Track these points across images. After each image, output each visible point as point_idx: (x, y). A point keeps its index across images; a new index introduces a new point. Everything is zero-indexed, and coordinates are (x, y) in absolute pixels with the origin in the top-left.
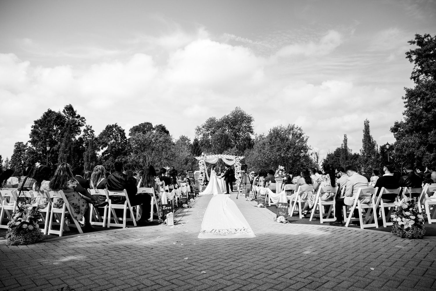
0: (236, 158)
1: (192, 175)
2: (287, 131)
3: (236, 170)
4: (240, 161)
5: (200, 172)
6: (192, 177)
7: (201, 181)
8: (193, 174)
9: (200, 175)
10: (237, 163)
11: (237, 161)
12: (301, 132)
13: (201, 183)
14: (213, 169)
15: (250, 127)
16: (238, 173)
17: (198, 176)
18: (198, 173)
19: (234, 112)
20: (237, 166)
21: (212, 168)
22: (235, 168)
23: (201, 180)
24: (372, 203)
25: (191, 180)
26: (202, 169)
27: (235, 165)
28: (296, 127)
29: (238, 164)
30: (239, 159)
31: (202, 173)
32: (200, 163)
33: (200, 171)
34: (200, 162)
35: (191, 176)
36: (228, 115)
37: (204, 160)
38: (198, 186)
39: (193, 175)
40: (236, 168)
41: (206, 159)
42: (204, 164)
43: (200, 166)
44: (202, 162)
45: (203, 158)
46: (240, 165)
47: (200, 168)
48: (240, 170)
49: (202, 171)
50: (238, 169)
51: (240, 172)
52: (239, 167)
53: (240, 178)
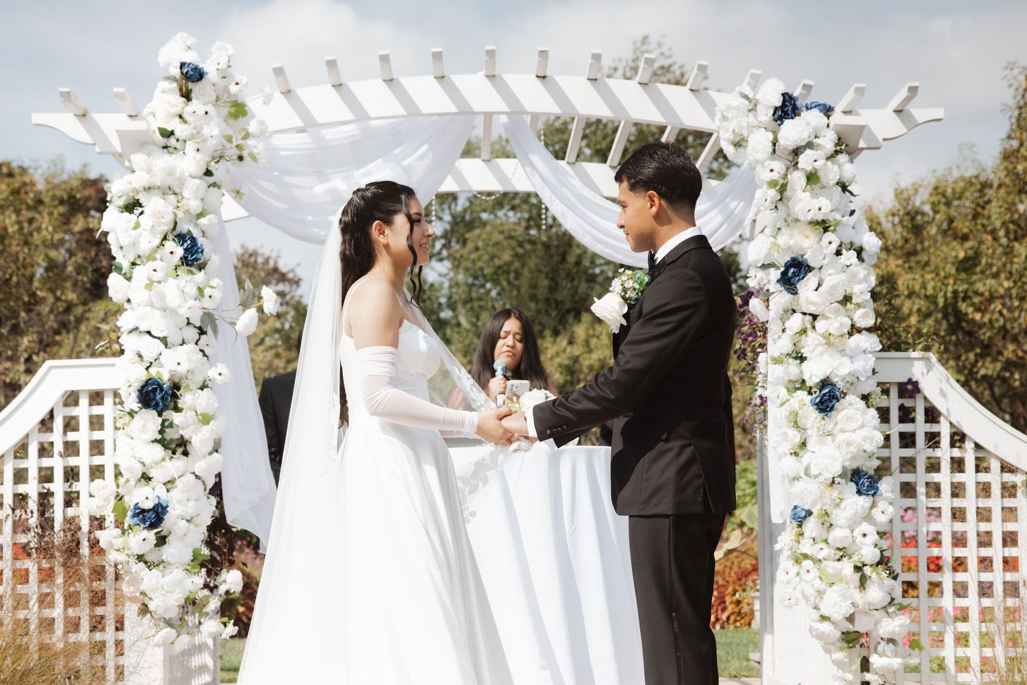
3: (778, 344)
7: (141, 539)
10: (808, 203)
11: (797, 179)
13: (150, 579)
16: (827, 397)
17: (106, 460)
18: (97, 397)
20: (794, 272)
22: (773, 308)
23: (154, 517)
26: (159, 325)
27: (756, 248)
29: (824, 226)
30: (842, 145)
32: (132, 206)
33: (127, 360)
34: (119, 190)
37: (189, 163)
38: (97, 624)
40: (781, 298)
41: (247, 136)
42: (193, 240)
43: (122, 259)
44: (168, 191)
45: (171, 116)
46: (864, 255)
47: (129, 301)
48: (850, 334)
49: (155, 355)
50: (814, 327)
51: (853, 381)
52: (833, 288)
53: (864, 481)
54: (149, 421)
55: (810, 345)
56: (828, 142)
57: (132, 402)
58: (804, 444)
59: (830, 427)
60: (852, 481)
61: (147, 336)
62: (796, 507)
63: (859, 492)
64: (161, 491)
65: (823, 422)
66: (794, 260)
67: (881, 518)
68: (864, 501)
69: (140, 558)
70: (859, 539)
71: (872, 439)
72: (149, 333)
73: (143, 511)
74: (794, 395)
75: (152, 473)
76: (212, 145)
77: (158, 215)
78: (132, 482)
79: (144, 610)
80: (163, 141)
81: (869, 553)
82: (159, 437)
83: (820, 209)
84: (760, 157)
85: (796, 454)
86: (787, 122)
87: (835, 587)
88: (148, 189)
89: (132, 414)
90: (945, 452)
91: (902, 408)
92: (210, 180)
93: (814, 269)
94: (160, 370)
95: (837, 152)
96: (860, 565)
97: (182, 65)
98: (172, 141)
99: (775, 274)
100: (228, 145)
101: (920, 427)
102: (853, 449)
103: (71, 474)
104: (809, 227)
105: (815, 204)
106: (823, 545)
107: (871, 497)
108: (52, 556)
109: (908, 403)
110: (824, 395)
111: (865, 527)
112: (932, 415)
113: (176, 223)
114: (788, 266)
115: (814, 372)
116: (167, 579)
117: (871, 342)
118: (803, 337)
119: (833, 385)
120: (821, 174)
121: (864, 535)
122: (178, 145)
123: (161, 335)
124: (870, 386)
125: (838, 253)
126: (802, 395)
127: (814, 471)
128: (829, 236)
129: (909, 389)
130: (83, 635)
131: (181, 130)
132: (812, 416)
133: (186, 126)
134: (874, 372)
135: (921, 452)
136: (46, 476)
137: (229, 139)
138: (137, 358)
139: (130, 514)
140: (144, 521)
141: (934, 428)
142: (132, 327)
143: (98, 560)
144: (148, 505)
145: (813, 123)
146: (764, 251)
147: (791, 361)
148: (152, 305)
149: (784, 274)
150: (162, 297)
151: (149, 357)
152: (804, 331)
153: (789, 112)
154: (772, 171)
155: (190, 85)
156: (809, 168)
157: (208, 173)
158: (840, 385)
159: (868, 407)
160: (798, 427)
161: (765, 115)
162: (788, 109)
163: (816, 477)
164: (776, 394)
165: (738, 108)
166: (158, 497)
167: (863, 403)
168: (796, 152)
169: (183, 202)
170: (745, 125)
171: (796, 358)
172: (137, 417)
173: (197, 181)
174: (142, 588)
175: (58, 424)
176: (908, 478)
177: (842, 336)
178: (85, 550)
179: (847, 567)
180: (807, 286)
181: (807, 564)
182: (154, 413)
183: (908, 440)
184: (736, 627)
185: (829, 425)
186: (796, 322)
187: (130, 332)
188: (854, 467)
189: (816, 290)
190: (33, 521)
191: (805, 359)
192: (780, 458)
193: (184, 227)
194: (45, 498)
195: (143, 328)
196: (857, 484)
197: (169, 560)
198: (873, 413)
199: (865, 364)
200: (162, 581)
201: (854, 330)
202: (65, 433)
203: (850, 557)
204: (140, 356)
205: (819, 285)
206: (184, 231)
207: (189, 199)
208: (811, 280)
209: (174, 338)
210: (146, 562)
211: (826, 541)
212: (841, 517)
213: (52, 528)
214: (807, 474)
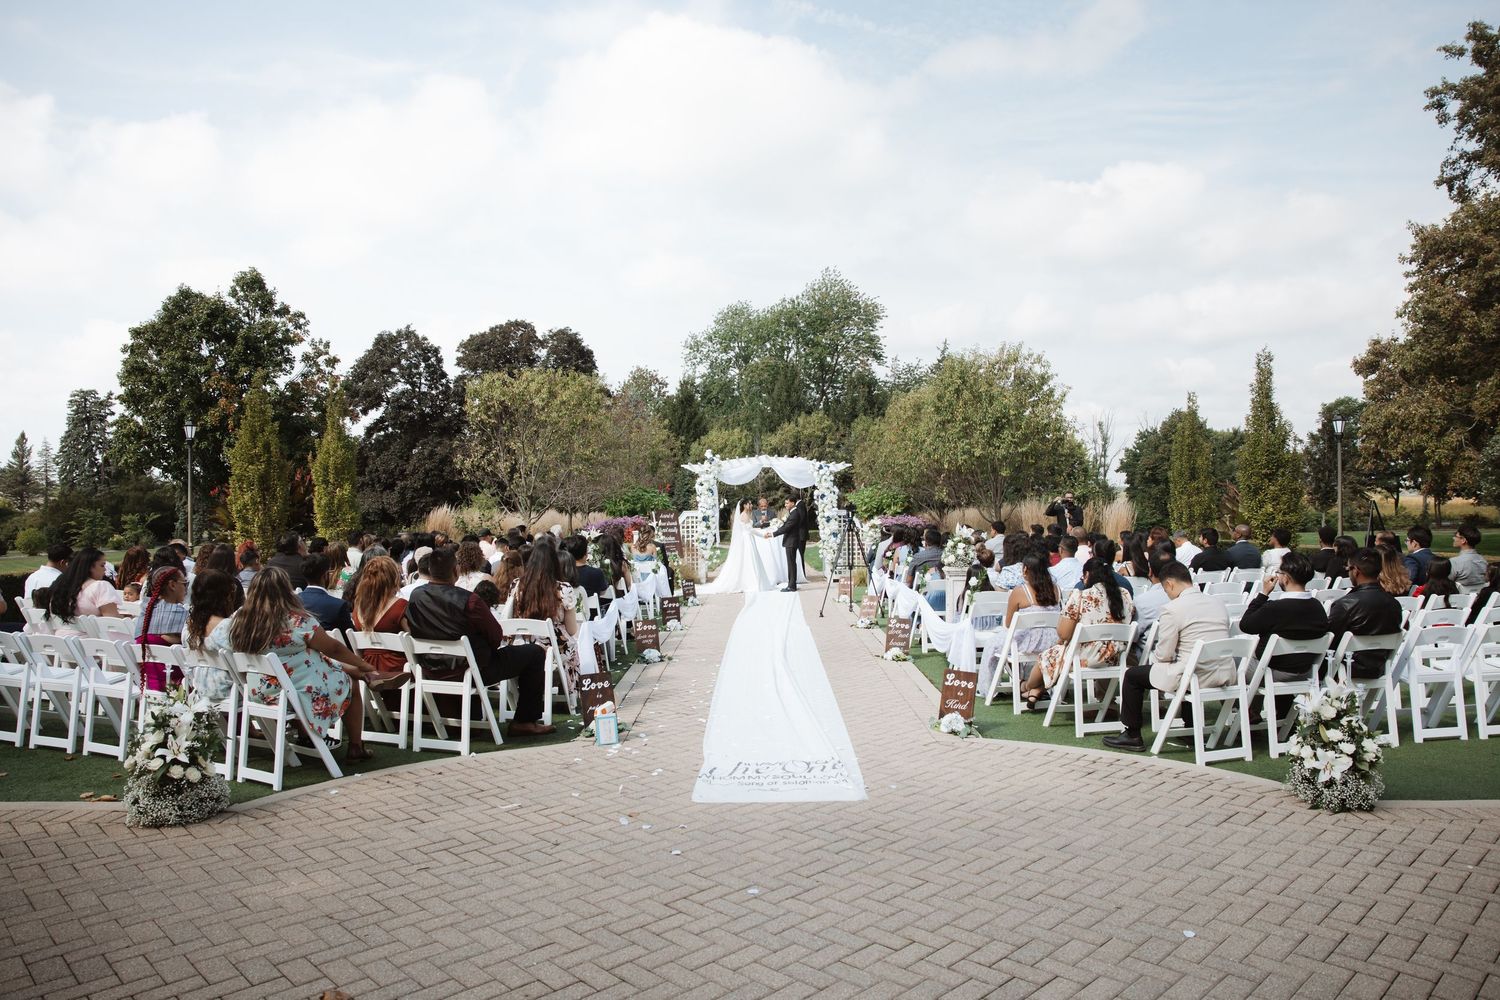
0: (821, 468)
1: (672, 527)
2: (997, 366)
4: (832, 478)
5: (699, 514)
6: (673, 534)
7: (703, 545)
8: (675, 524)
9: (701, 527)
10: (824, 484)
11: (823, 480)
12: (1043, 370)
13: (704, 552)
14: (742, 510)
15: (872, 340)
16: (828, 520)
17: (694, 530)
18: (692, 518)
19: (816, 287)
20: (823, 496)
21: (738, 507)
23: (705, 541)
24: (1236, 683)
25: (670, 544)
28: (1025, 352)
29: (828, 488)
30: (831, 473)
31: (705, 519)
32: (701, 484)
33: (700, 511)
34: (698, 481)
35: (671, 530)
36: (797, 298)
37: (712, 476)
38: (693, 560)
39: (678, 527)
42: (713, 490)
43: (699, 494)
44: (708, 481)
45: (708, 467)
46: (835, 493)
47: (700, 502)
50: (826, 506)
51: (834, 516)
52: (830, 500)
53: (835, 535)
54: (704, 523)
56: (828, 474)
57: (700, 519)
61: (704, 508)
65: (829, 524)
66: (823, 494)
69: (703, 548)
76: (716, 473)
77: (706, 486)
84: (816, 476)
86: (821, 470)
88: (704, 482)
92: (716, 479)
93: (826, 496)
104: (825, 488)
105: (826, 485)
113: (709, 487)
115: (826, 515)
117: (837, 509)
118: (825, 508)
119: (829, 517)
123: (707, 508)
124: (837, 517)
125: (831, 493)
128: (830, 490)
131: (710, 470)
132: (827, 523)
134: (838, 515)
137: (718, 472)
138: (702, 512)
140: (703, 541)
142: (702, 506)
145: (826, 470)
148: (704, 503)
149: (821, 497)
150: (707, 501)
154: (818, 479)
157: (714, 477)
158: (832, 517)
167: (835, 521)
168: (822, 475)
169: (710, 483)
173: (714, 480)
175: (686, 523)
177: (832, 508)
180: (825, 499)
187: (700, 508)
188: (833, 532)
197: (708, 548)
198: (837, 522)
199: (835, 513)
201: (834, 507)
205: (827, 499)
206: (711, 488)
207: (712, 483)
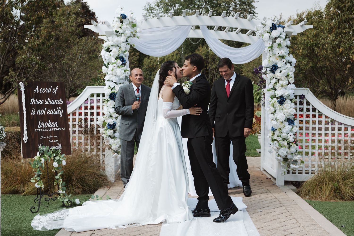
3: (269, 86)
4: (289, 43)
5: (106, 90)
7: (110, 132)
10: (278, 52)
11: (275, 45)
13: (112, 141)
16: (282, 100)
17: (101, 111)
18: (98, 95)
20: (274, 68)
22: (268, 77)
23: (112, 127)
26: (115, 79)
27: (265, 63)
29: (282, 57)
30: (287, 36)
32: (109, 50)
33: (106, 87)
34: (105, 45)
37: (122, 39)
40: (270, 75)
41: (136, 32)
42: (123, 58)
43: (106, 63)
44: (117, 46)
45: (118, 27)
46: (292, 64)
47: (107, 73)
48: (288, 84)
49: (113, 87)
50: (278, 82)
51: (289, 96)
52: (284, 73)
53: (290, 121)
54: (112, 103)
55: (278, 86)
56: (283, 36)
57: (107, 98)
58: (275, 111)
59: (282, 108)
60: (287, 121)
61: (112, 82)
62: (272, 127)
63: (289, 124)
64: (114, 120)
65: (280, 107)
66: (274, 65)
67: (295, 131)
68: (290, 127)
69: (109, 136)
70: (289, 137)
71: (293, 111)
72: (112, 81)
73: (110, 125)
74: (273, 99)
75: (112, 115)
76: (129, 35)
77: (115, 52)
78: (107, 117)
79: (110, 148)
80: (116, 34)
81: (292, 140)
82: (114, 107)
83: (281, 53)
84: (266, 40)
85: (273, 113)
86: (273, 31)
87: (282, 148)
88: (112, 46)
89: (108, 101)
90: (311, 113)
91: (300, 101)
92: (127, 43)
93: (279, 67)
94: (115, 90)
95: (286, 38)
96: (289, 143)
97: (121, 15)
98: (118, 34)
99: (269, 69)
100: (132, 34)
101: (305, 106)
102: (288, 114)
103: (92, 114)
104: (278, 57)
105: (280, 52)
106: (279, 137)
107: (292, 126)
108: (88, 134)
109: (302, 100)
110: (281, 100)
111: (290, 134)
112: (308, 103)
113: (119, 54)
114: (273, 67)
115: (279, 93)
116: (116, 141)
117: (293, 86)
118: (276, 85)
119: (283, 97)
120: (282, 44)
121: (290, 136)
122: (120, 35)
123: (115, 82)
124: (293, 97)
125: (286, 64)
126: (275, 99)
127: (278, 119)
128: (283, 60)
129: (302, 97)
130: (95, 153)
131: (121, 31)
132: (277, 105)
133: (121, 30)
134: (294, 94)
135: (304, 113)
136: (86, 114)
137: (132, 32)
138: (109, 87)
139: (107, 125)
140: (110, 127)
141: (308, 107)
142: (108, 80)
143: (99, 135)
144: (112, 124)
145: (280, 31)
146: (267, 64)
147: (272, 90)
148: (113, 74)
149: (271, 69)
150: (116, 73)
151: (112, 87)
152: (276, 83)
153: (274, 28)
154: (269, 44)
155: (123, 20)
156: (279, 43)
157: (127, 41)
158: (285, 97)
159: (292, 102)
160: (274, 107)
161: (268, 29)
162: (274, 27)
163: (278, 120)
164: (268, 99)
165: (261, 27)
166: (114, 121)
167: (290, 102)
168: (276, 38)
169: (121, 49)
170: (263, 31)
171: (274, 90)
172: (109, 102)
173: (124, 43)
174: (110, 143)
175: (89, 101)
176: (301, 119)
177: (286, 85)
178: (95, 133)
179: (285, 143)
180: (277, 72)
181: (276, 142)
182: (113, 101)
183: (301, 110)
184: (251, 134)
185: (282, 107)
186: (274, 81)
187: (107, 81)
188: (288, 118)
189: (280, 73)
190: (83, 126)
191: (276, 90)
192: (269, 114)
193: (121, 55)
194: (86, 119)
195: (111, 80)
196: (289, 122)
197: (116, 137)
198: (293, 104)
199: (291, 92)
200: (115, 142)
201: (289, 83)
202: (91, 104)
203: (286, 141)
204: (110, 86)
205: (281, 72)
206: (121, 56)
207: (122, 48)
208: (278, 71)
209: (118, 82)
210: (110, 137)
211: (280, 136)
212: (284, 130)
213: (88, 127)
214: (276, 119)
